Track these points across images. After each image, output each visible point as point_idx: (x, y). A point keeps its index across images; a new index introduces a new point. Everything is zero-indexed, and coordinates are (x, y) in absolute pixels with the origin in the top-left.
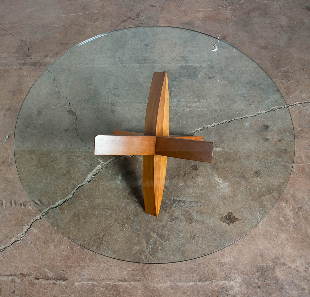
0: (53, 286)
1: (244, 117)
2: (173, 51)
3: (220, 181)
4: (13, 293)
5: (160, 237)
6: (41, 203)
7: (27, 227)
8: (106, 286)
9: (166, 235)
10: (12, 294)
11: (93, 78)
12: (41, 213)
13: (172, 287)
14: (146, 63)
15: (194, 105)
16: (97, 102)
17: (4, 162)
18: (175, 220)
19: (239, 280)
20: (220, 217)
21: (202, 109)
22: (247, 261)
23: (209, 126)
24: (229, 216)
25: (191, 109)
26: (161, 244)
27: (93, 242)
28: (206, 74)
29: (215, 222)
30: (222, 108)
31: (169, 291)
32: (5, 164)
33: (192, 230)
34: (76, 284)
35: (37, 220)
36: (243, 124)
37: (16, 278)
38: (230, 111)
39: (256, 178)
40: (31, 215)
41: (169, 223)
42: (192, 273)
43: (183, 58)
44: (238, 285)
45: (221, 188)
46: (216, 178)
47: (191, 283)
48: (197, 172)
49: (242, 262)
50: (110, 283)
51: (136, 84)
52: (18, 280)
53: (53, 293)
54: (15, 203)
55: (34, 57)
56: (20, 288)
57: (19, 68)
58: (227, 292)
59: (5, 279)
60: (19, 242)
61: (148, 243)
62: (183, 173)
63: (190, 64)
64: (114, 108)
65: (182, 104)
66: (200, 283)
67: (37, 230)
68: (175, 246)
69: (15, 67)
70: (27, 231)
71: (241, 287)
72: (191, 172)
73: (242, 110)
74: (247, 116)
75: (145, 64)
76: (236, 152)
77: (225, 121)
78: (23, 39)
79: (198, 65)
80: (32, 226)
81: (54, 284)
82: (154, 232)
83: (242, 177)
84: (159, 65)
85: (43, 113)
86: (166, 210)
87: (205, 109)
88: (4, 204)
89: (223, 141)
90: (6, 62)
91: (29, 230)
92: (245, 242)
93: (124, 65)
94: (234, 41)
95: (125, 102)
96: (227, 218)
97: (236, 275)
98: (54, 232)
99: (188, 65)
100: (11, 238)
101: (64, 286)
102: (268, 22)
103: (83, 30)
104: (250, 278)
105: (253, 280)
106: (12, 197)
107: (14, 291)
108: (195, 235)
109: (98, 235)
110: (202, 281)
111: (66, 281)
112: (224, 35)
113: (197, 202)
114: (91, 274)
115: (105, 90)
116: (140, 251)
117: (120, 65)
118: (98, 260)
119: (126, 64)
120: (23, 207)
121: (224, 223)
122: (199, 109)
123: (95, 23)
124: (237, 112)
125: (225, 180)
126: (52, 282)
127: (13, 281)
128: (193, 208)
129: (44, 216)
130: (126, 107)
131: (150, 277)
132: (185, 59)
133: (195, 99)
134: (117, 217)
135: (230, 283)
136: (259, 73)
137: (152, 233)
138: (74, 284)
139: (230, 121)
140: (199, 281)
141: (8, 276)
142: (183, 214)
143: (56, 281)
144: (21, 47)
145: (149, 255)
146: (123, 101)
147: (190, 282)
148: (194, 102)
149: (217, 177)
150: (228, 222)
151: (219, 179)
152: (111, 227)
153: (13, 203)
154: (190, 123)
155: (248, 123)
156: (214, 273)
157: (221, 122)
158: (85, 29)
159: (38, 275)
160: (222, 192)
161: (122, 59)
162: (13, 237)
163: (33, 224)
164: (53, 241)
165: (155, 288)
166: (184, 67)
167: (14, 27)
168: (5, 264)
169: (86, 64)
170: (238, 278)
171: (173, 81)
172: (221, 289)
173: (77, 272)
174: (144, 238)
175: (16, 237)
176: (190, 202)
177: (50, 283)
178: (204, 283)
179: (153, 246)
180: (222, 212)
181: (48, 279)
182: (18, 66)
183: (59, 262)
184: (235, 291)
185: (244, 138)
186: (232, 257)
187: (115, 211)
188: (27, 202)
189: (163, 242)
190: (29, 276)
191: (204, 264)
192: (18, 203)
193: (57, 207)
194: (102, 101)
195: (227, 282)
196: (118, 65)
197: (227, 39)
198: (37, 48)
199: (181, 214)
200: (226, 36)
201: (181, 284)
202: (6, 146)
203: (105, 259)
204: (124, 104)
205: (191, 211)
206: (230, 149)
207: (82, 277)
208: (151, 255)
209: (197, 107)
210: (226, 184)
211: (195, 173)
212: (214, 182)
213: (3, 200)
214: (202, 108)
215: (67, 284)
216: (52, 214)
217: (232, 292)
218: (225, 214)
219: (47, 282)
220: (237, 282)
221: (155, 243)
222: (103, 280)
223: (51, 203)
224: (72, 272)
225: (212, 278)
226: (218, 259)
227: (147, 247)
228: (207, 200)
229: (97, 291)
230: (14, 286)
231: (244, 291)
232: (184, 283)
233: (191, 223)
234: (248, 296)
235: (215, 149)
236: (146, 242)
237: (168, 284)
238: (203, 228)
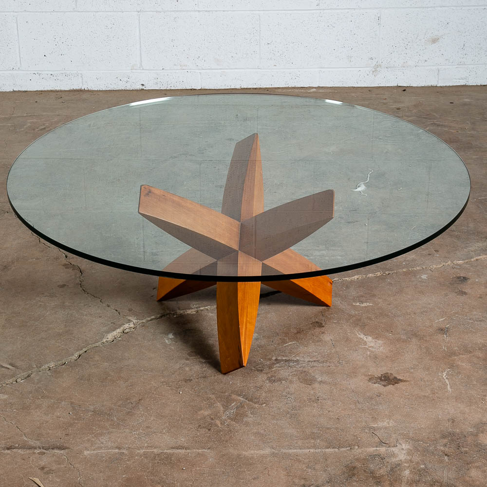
0: (40, 455)
3: (369, 339)
5: (251, 400)
6: (13, 367)
8: (145, 455)
9: (263, 398)
12: (14, 379)
13: (274, 455)
15: (317, 253)
18: (280, 381)
19: (405, 446)
20: (367, 378)
22: (422, 426)
23: (347, 278)
24: (385, 377)
26: (252, 408)
27: (119, 406)
28: (341, 218)
29: (358, 383)
31: (269, 459)
33: (312, 392)
34: (86, 453)
35: (5, 385)
36: (415, 276)
39: (440, 335)
41: (268, 385)
42: (313, 438)
44: (404, 452)
45: (370, 347)
46: (359, 335)
47: (312, 450)
48: (323, 329)
49: (413, 427)
50: (153, 451)
53: (40, 463)
58: (382, 459)
61: (227, 407)
62: (294, 331)
66: (330, 450)
67: (7, 396)
68: (280, 409)
71: (410, 454)
72: (310, 329)
73: (413, 260)
74: (424, 267)
76: (399, 308)
77: (378, 273)
81: (42, 453)
82: (239, 395)
83: (412, 335)
85: (14, 268)
86: (261, 370)
89: (374, 296)
92: (419, 405)
95: (179, 251)
96: (381, 379)
97: (401, 442)
98: (40, 397)
101: (62, 456)
104: (428, 445)
105: (435, 447)
108: (318, 397)
109: (128, 399)
110: (334, 448)
111: (67, 451)
112: (379, 172)
113: (323, 362)
114: (116, 442)
116: (212, 416)
118: (128, 427)
121: (376, 385)
125: (377, 337)
126: (37, 451)
128: (315, 368)
129: (20, 381)
131: (231, 443)
133: (318, 247)
134: (167, 380)
135: (387, 450)
137: (234, 396)
138: (81, 452)
139: (388, 274)
140: (328, 448)
142: (295, 375)
143: (45, 450)
145: (229, 420)
147: (310, 448)
149: (362, 335)
150: (384, 383)
151: (366, 337)
152: (155, 390)
155: (425, 275)
156: (357, 438)
157: (370, 274)
159: (10, 444)
160: (371, 351)
164: (39, 406)
165: (240, 455)
170: (403, 445)
172: (370, 456)
173: (88, 440)
174: (219, 402)
176: (309, 361)
177: (34, 453)
178: (336, 450)
179: (237, 410)
180: (373, 373)
181: (29, 449)
183: (51, 430)
184: (398, 459)
185: (417, 292)
186: (392, 421)
189: (256, 405)
191: (336, 429)
195: (382, 450)
199: (291, 374)
201: (292, 451)
203: (143, 425)
205: (311, 371)
206: (389, 304)
207: (97, 446)
208: (233, 419)
210: (380, 342)
211: (317, 330)
212: (355, 340)
215: (67, 453)
217: (393, 460)
218: (378, 375)
219: (29, 451)
220: (403, 449)
221: (240, 407)
222: (141, 448)
223: (35, 366)
224: (78, 440)
225: (353, 444)
226: (364, 423)
227: (225, 411)
228: (341, 359)
229: (128, 460)
231: (417, 458)
232: (299, 450)
233: (310, 385)
234: (425, 464)
235: (358, 304)
236: (223, 405)
237: (267, 451)
238: (335, 390)
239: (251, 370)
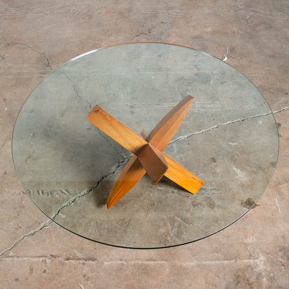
0: (83, 266)
1: (257, 116)
2: (186, 60)
3: (238, 171)
4: (44, 272)
5: (184, 221)
6: (68, 192)
7: (54, 213)
8: (135, 266)
9: (190, 219)
10: (43, 273)
11: (112, 84)
12: (68, 201)
13: (198, 266)
14: (160, 71)
15: (209, 106)
16: (117, 105)
17: (30, 157)
18: (198, 205)
19: (262, 258)
20: (240, 203)
21: (216, 110)
22: (269, 242)
23: (224, 124)
24: (249, 201)
25: (206, 110)
26: (186, 227)
27: (120, 225)
28: (218, 79)
29: (236, 207)
30: (236, 109)
31: (196, 269)
32: (31, 159)
33: (214, 214)
34: (106, 263)
35: (64, 207)
36: (256, 122)
37: (47, 259)
38: (243, 110)
39: (272, 168)
40: (58, 202)
41: (192, 208)
42: (217, 252)
43: (195, 66)
44: (262, 263)
45: (240, 177)
46: (233, 168)
47: (217, 262)
48: (216, 164)
49: (265, 243)
50: (138, 263)
51: (153, 89)
52: (48, 261)
53: (83, 271)
54: (42, 192)
55: (54, 67)
56: (50, 267)
57: (40, 77)
58: (252, 269)
59: (36, 259)
60: (48, 227)
61: (173, 226)
62: (202, 165)
63: (202, 72)
64: (133, 109)
65: (197, 106)
66: (226, 262)
67: (65, 216)
68: (199, 228)
69: (36, 76)
70: (55, 217)
71: (265, 264)
72: (209, 163)
73: (254, 110)
74: (260, 115)
75: (159, 72)
76: (251, 146)
77: (239, 120)
78: (42, 51)
79: (210, 72)
80: (59, 213)
81: (84, 264)
82: (178, 217)
83: (259, 168)
84: (172, 72)
85: (66, 115)
86: (188, 197)
87: (219, 110)
88: (32, 193)
89: (238, 137)
90: (27, 71)
91: (57, 216)
92: (266, 224)
93: (140, 73)
94: (242, 51)
95: (143, 104)
96: (247, 204)
97: (260, 255)
98: (81, 217)
99: (200, 72)
100: (40, 224)
101: (93, 266)
102: (273, 34)
103: (98, 44)
104: (273, 257)
105: (277, 259)
106: (39, 187)
107: (45, 270)
108: (217, 219)
109: (124, 219)
110: (227, 260)
111: (96, 261)
112: (232, 46)
113: (218, 190)
114: (120, 255)
115: (123, 95)
116: (166, 234)
117: (136, 73)
118: (125, 242)
119: (142, 72)
120: (50, 196)
121: (245, 208)
122: (213, 110)
123: (109, 37)
124: (250, 112)
125: (242, 170)
126: (81, 262)
127: (44, 262)
128: (214, 195)
129: (71, 204)
130: (145, 109)
131: (176, 256)
132: (197, 67)
133: (209, 101)
134: (142, 204)
135: (254, 261)
136: (268, 79)
137: (176, 217)
138: (103, 263)
139: (243, 120)
140: (224, 260)
141: (39, 257)
142: (205, 200)
143: (85, 261)
144: (40, 59)
145: (175, 237)
146: (141, 104)
147: (215, 260)
148: (208, 104)
149: (235, 168)
150: (248, 207)
151: (237, 170)
152: (137, 212)
153: (40, 192)
154: (206, 122)
155: (261, 121)
156: (238, 252)
157: (235, 121)
158: (101, 43)
159: (68, 256)
160: (240, 181)
161: (137, 68)
162: (42, 222)
163: (61, 210)
164: (81, 225)
165: (182, 266)
166: (197, 74)
167: (33, 42)
168: (36, 247)
169: (104, 72)
170: (261, 257)
171: (187, 86)
172: (246, 266)
173: (106, 253)
174: (169, 222)
175: (45, 222)
176: (211, 189)
177: (80, 263)
178: (229, 261)
179: (178, 229)
180: (242, 198)
181: (77, 260)
182: (39, 75)
183: (87, 244)
184: (259, 269)
185: (258, 134)
186: (254, 238)
187: (140, 198)
188: (54, 191)
189: (187, 225)
190: (59, 257)
191: (228, 245)
192: (45, 192)
193: (83, 196)
194: (121, 104)
195: (251, 261)
196: (134, 73)
197: (236, 49)
198: (56, 60)
199: (203, 200)
200: (235, 47)
201: (207, 263)
202: (31, 143)
203: (132, 241)
204: (142, 106)
205: (212, 197)
206: (246, 144)
207: (110, 258)
208: (177, 236)
209: (211, 108)
210: (244, 173)
211: (213, 164)
212: (232, 172)
213: (31, 190)
214: (216, 108)
215: (96, 264)
216: (79, 202)
217: (257, 270)
218: (245, 200)
219: (77, 262)
220: (261, 261)
221: (179, 226)
222: (131, 260)
223: (78, 192)
224: (101, 253)
225: (237, 257)
226: (241, 240)
227: (172, 229)
228: (226, 188)
229: (126, 270)
230: (45, 266)
231: (269, 268)
232: (210, 262)
233: (213, 208)
234: (273, 273)
235: (231, 143)
236: (171, 225)
237: (194, 263)
238: (225, 212)
239: (183, 196)
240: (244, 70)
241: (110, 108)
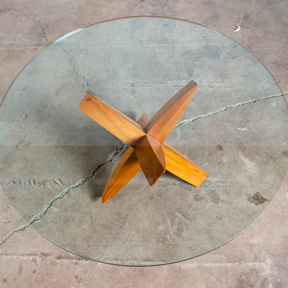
0: (75, 265)
1: (270, 96)
2: (194, 30)
3: (247, 161)
4: (34, 272)
5: (185, 217)
6: (61, 182)
7: (46, 206)
9: (192, 215)
10: (33, 274)
11: (112, 59)
12: (62, 193)
13: (199, 268)
14: (165, 43)
15: (217, 85)
16: (116, 83)
17: (21, 142)
18: (201, 200)
19: (269, 261)
20: (247, 198)
21: (226, 89)
22: (278, 243)
23: (234, 106)
24: (257, 196)
25: (214, 89)
26: (186, 224)
27: (116, 221)
28: (229, 53)
29: (242, 202)
30: (247, 89)
31: (196, 272)
32: (23, 144)
33: (218, 210)
35: (57, 199)
36: (269, 104)
37: (37, 258)
38: (255, 90)
39: (284, 158)
40: (50, 194)
41: (194, 203)
42: (219, 253)
43: (204, 37)
44: (269, 266)
45: (248, 168)
46: (242, 158)
47: (219, 264)
48: (222, 152)
49: (273, 244)
50: (134, 263)
51: (157, 64)
52: (39, 260)
53: (76, 272)
54: (34, 182)
55: (50, 37)
56: (41, 267)
57: (34, 49)
58: (257, 273)
59: (25, 258)
60: (39, 221)
61: (173, 222)
62: (207, 153)
63: (211, 44)
64: (134, 88)
65: (204, 84)
66: (229, 265)
67: (57, 210)
68: (201, 226)
69: (30, 48)
70: (47, 210)
71: (272, 269)
72: (215, 151)
73: (268, 89)
74: (274, 96)
75: (165, 45)
76: (262, 132)
77: (250, 101)
78: (37, 19)
79: (220, 44)
80: (52, 205)
81: (76, 263)
82: (179, 212)
83: (270, 157)
84: (179, 45)
85: (61, 94)
86: (191, 190)
87: (229, 89)
88: (23, 183)
89: (248, 121)
90: (21, 42)
91: (49, 209)
92: (275, 223)
93: (143, 45)
94: (258, 20)
95: (146, 82)
96: (254, 198)
97: (267, 257)
98: (75, 211)
99: (210, 45)
100: (30, 217)
101: (86, 266)
103: (99, 11)
104: (281, 260)
105: (285, 262)
106: (31, 177)
107: (35, 270)
108: (221, 215)
109: (120, 214)
110: (231, 262)
111: (89, 261)
112: (247, 14)
113: (223, 182)
114: (115, 254)
115: (124, 71)
116: (165, 231)
117: (139, 45)
118: (121, 240)
119: (145, 44)
120: (42, 186)
121: (252, 204)
122: (222, 89)
123: (111, 3)
124: (263, 92)
125: (251, 160)
126: (74, 261)
127: (34, 260)
128: (219, 188)
129: (64, 195)
130: (147, 87)
131: (176, 257)
132: (207, 38)
133: (218, 79)
134: (140, 197)
135: (260, 265)
136: (285, 53)
137: (177, 213)
139: (255, 101)
140: (227, 262)
141: (29, 255)
142: (209, 194)
143: (78, 260)
144: (35, 28)
145: (174, 235)
146: (143, 81)
147: (218, 262)
148: (217, 82)
149: (243, 157)
150: (256, 202)
151: (246, 159)
152: (135, 206)
153: (32, 182)
154: (213, 103)
155: (275, 103)
156: (243, 254)
157: (246, 102)
158: (102, 9)
159: (60, 254)
160: (248, 172)
161: (140, 39)
162: (33, 216)
163: (53, 203)
164: (74, 220)
165: (181, 268)
166: (205, 47)
167: (28, 8)
168: (26, 244)
169: (104, 45)
170: (268, 260)
171: (194, 61)
172: (251, 270)
173: (100, 251)
174: (168, 218)
175: (36, 216)
176: (216, 182)
177: (72, 263)
178: (232, 264)
179: (178, 226)
180: (250, 193)
181: (70, 259)
182: (33, 47)
183: (80, 241)
184: (265, 273)
185: (271, 118)
186: (261, 238)
187: (138, 191)
188: (46, 181)
189: (189, 222)
190: (50, 255)
191: (232, 245)
192: (37, 182)
193: (78, 187)
194: (122, 81)
195: (257, 264)
196: (137, 45)
197: (250, 17)
198: (52, 29)
199: (206, 193)
200: (249, 15)
201: (209, 265)
202: (24, 126)
203: (128, 239)
204: (145, 84)
205: (217, 191)
206: (257, 129)
207: (104, 257)
208: (176, 234)
209: (220, 87)
210: (253, 164)
211: (220, 153)
212: (240, 162)
213: (21, 179)
214: (226, 88)
215: (89, 264)
216: (73, 194)
217: (263, 274)
218: (253, 194)
219: (69, 261)
220: (268, 264)
221: (180, 223)
222: (127, 260)
223: (72, 183)
224: (95, 251)
225: (241, 259)
226: (246, 240)
227: (172, 226)
228: (233, 180)
229: (121, 271)
230: (35, 265)
231: (276, 273)
232: (212, 264)
233: (217, 203)
234: (280, 278)
235: (240, 129)
236: (171, 221)
238: (230, 208)
239: (185, 189)
240: (258, 43)
241: (110, 86)
